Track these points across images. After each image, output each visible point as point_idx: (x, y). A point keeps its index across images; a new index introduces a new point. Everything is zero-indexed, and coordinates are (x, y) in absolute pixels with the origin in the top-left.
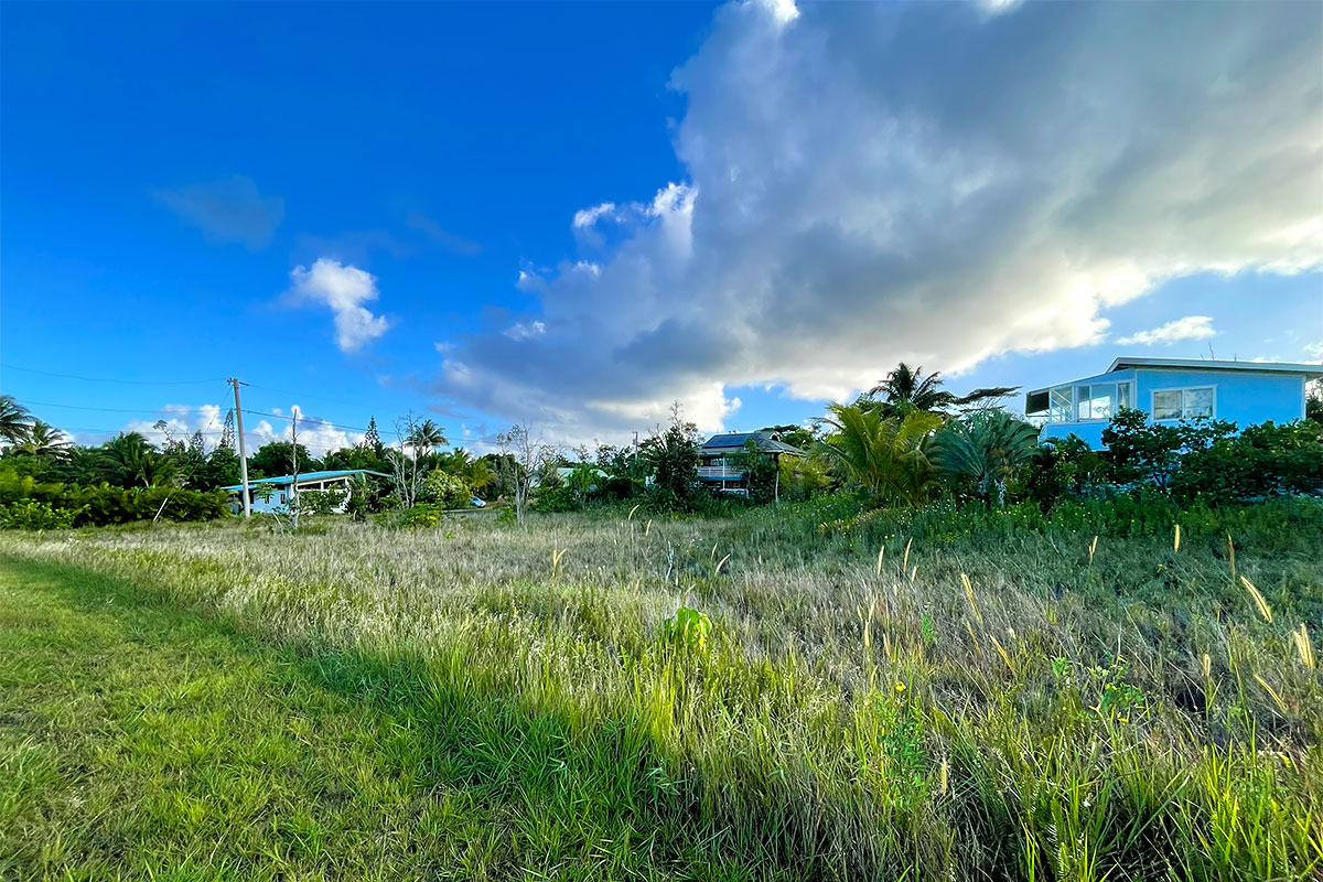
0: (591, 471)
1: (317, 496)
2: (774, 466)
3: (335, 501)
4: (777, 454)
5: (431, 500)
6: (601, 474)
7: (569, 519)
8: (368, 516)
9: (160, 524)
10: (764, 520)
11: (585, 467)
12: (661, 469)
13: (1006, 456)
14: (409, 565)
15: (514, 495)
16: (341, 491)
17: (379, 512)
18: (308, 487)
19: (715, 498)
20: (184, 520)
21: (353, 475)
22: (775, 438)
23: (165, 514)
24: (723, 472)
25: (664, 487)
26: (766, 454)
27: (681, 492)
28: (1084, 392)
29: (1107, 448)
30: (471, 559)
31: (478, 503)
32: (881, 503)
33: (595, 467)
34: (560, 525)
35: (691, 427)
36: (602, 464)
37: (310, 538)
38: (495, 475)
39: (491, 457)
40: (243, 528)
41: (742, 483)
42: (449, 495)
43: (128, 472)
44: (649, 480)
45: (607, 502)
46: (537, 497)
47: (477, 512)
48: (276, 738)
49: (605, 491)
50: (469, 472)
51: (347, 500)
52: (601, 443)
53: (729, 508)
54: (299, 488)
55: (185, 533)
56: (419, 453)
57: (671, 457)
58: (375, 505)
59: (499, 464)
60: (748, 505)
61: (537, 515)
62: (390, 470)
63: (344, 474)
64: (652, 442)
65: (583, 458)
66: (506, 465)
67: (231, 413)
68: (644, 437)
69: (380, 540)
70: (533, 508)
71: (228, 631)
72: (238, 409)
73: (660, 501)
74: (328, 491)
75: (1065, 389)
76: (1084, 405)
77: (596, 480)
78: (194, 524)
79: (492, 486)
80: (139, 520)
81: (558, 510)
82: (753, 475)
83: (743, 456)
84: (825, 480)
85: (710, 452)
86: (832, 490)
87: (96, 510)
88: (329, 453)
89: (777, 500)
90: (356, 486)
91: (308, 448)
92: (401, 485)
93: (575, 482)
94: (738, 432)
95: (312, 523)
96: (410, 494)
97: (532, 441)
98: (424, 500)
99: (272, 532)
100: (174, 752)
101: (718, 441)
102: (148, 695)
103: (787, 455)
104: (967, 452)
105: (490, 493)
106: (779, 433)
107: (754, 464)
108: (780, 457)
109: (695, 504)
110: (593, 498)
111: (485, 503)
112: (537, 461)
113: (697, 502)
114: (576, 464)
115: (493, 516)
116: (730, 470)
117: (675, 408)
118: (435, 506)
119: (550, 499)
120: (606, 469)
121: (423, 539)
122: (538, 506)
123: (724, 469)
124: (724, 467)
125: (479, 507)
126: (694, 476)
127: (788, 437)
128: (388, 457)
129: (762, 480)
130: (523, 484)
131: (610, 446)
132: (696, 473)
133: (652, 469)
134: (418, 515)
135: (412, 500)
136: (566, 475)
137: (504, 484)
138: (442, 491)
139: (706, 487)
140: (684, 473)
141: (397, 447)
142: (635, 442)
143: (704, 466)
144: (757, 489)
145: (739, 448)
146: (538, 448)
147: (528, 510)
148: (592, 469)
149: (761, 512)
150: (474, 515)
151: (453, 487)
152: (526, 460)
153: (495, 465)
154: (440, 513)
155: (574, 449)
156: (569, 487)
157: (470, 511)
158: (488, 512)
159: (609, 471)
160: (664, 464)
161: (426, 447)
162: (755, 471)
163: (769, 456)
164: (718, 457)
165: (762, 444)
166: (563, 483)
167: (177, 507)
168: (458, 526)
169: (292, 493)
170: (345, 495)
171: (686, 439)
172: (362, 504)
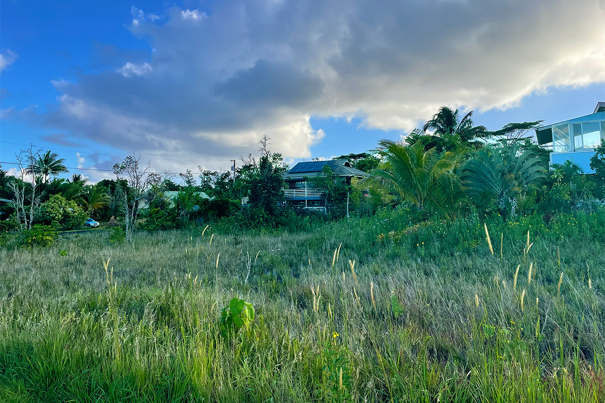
0: (194, 194)
2: (347, 187)
4: (349, 179)
5: (48, 222)
6: (204, 195)
7: (173, 236)
10: (336, 232)
11: (190, 190)
12: (252, 192)
13: (516, 179)
15: (124, 216)
19: (298, 215)
22: (347, 165)
24: (305, 192)
25: (256, 206)
26: (341, 177)
27: (270, 210)
28: (578, 127)
29: (594, 172)
31: (92, 224)
33: (197, 189)
34: (165, 241)
35: (277, 156)
36: (206, 187)
39: (106, 183)
41: (321, 202)
42: (66, 216)
44: (245, 200)
45: (207, 221)
46: (145, 217)
47: (91, 231)
49: (206, 211)
52: (205, 169)
53: (310, 223)
56: (38, 181)
57: (261, 181)
59: (113, 189)
60: (326, 219)
61: (145, 233)
62: (11, 196)
64: (247, 168)
65: (189, 182)
66: (119, 189)
68: (240, 165)
70: (141, 228)
73: (253, 218)
75: (563, 126)
76: (577, 138)
77: (198, 201)
79: (105, 208)
81: (164, 228)
82: (329, 194)
83: (322, 180)
84: (388, 198)
85: (294, 177)
86: (394, 206)
89: (348, 216)
92: (20, 210)
93: (180, 203)
94: (321, 159)
96: (28, 218)
98: (41, 222)
101: (302, 167)
103: (357, 179)
104: (489, 176)
105: (103, 215)
106: (352, 160)
107: (331, 186)
108: (352, 181)
109: (281, 220)
110: (196, 217)
111: (98, 224)
112: (145, 186)
113: (283, 219)
114: (182, 187)
115: (105, 235)
116: (311, 191)
117: (263, 141)
118: (52, 228)
119: (157, 219)
120: (209, 191)
121: (38, 258)
122: (147, 225)
123: (306, 190)
124: (306, 189)
125: (93, 227)
126: (281, 197)
127: (359, 163)
128: (8, 184)
129: (337, 199)
130: (133, 207)
131: (213, 172)
132: (283, 194)
133: (247, 191)
134: (35, 236)
135: (31, 222)
136: (172, 197)
137: (117, 206)
138: (60, 213)
139: (292, 206)
140: (273, 195)
141: (18, 175)
142: (233, 168)
143: (290, 188)
144: (333, 206)
145: (318, 173)
146: (146, 175)
147: (138, 229)
148: (196, 191)
149: (336, 225)
150: (88, 235)
151: (69, 210)
152: (135, 185)
153: (109, 190)
154: (56, 234)
155: (181, 174)
156: (175, 208)
157: (85, 231)
158: (101, 231)
159: (211, 193)
160: (256, 187)
161: (47, 175)
162: (332, 192)
163: (342, 180)
164: (302, 180)
165: (337, 169)
166: (170, 204)
168: (73, 245)
171: (273, 165)
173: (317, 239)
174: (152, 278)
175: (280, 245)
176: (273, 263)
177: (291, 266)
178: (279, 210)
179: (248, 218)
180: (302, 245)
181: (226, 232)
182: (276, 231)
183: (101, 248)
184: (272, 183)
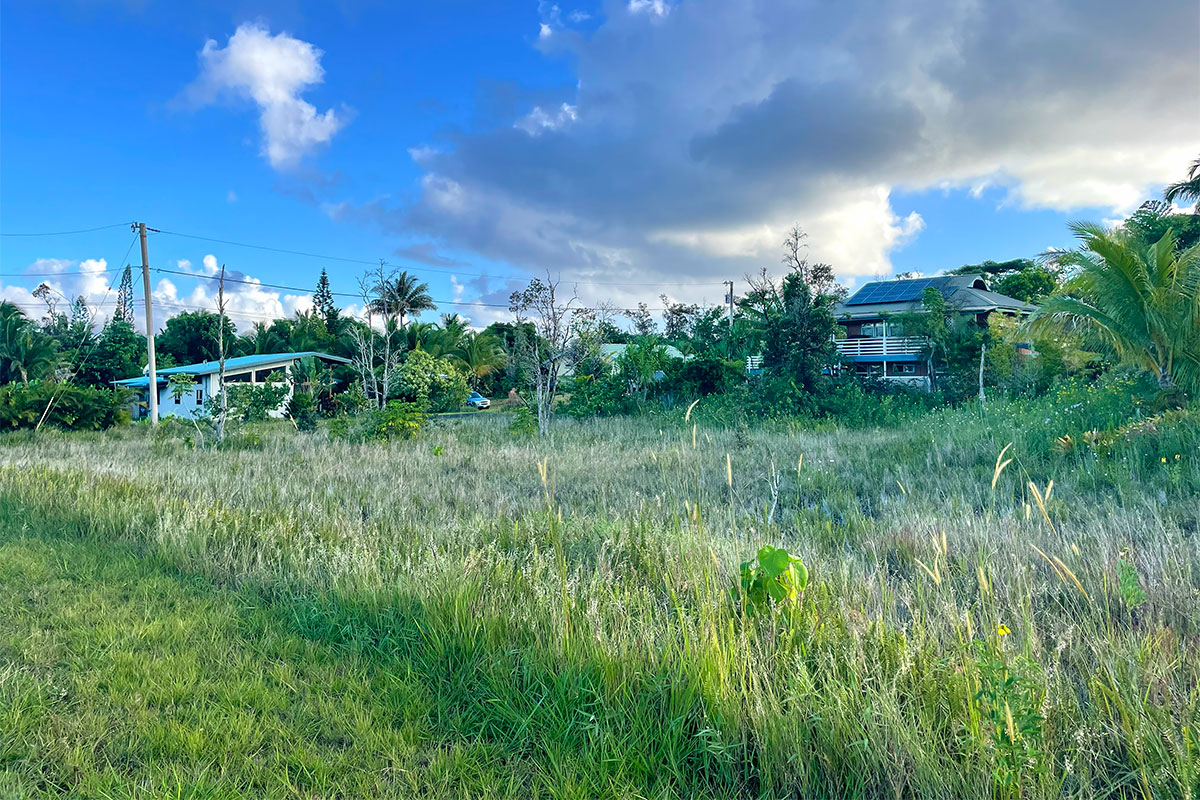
0: (656, 349)
1: (249, 392)
2: (978, 335)
3: (270, 399)
4: (983, 316)
5: (410, 397)
6: (673, 352)
7: (619, 426)
8: (320, 422)
9: (45, 435)
10: (954, 429)
11: (644, 340)
12: (770, 344)
14: (385, 493)
15: (534, 388)
16: (279, 385)
17: (333, 416)
18: (237, 378)
19: (868, 391)
20: (70, 428)
21: (299, 359)
22: (979, 285)
23: (51, 420)
24: (885, 346)
25: (778, 373)
26: (963, 313)
27: (808, 384)
30: (470, 486)
31: (478, 403)
32: (1173, 401)
33: (661, 340)
34: (605, 437)
35: (822, 273)
36: (675, 335)
37: (243, 454)
39: (499, 329)
40: (149, 442)
41: (918, 366)
42: (435, 389)
44: (754, 361)
45: (681, 399)
46: (569, 391)
47: (478, 416)
49: (678, 381)
50: (465, 353)
51: (288, 397)
52: (673, 301)
53: (895, 411)
54: (227, 379)
55: (77, 446)
56: (392, 326)
57: (786, 324)
58: (327, 405)
59: (511, 339)
60: (930, 403)
61: (570, 421)
62: (351, 352)
63: (286, 360)
64: (759, 296)
65: (642, 326)
66: (521, 340)
67: (128, 271)
68: (742, 291)
69: (339, 457)
70: (562, 410)
72: (145, 267)
73: (771, 397)
74: (262, 385)
77: (663, 362)
78: (85, 433)
79: (500, 375)
80: (18, 428)
81: (602, 413)
82: (938, 348)
83: (921, 319)
84: (1077, 359)
85: (856, 313)
86: (1093, 377)
88: (260, 327)
89: (982, 396)
90: (300, 377)
91: (233, 319)
92: (368, 375)
93: (630, 367)
94: (915, 276)
95: (244, 433)
96: (381, 388)
97: (561, 301)
98: (400, 397)
99: (190, 446)
101: (875, 293)
103: (1005, 316)
105: (497, 385)
106: (990, 275)
107: (941, 331)
108: (991, 320)
109: (831, 403)
110: (659, 392)
111: (489, 402)
112: (570, 334)
113: (835, 400)
114: (631, 337)
115: (503, 423)
116: (896, 342)
117: (792, 240)
118: (417, 406)
119: (590, 395)
120: (682, 343)
121: (401, 457)
122: (571, 406)
123: (884, 341)
124: (884, 338)
125: (481, 408)
126: (830, 355)
127: (1007, 282)
128: (347, 331)
129: (955, 360)
130: (548, 371)
131: (688, 305)
132: (834, 349)
133: (757, 345)
134: (393, 420)
135: (384, 397)
136: (616, 356)
137: (519, 371)
138: (426, 383)
139: (853, 374)
140: (813, 350)
141: (358, 314)
142: (730, 298)
143: (851, 336)
144: (947, 375)
145: (911, 304)
146: (569, 313)
147: (557, 412)
148: (659, 343)
149: (954, 417)
150: (474, 421)
151: (441, 377)
152: (552, 332)
153: (505, 341)
154: (424, 417)
155: (628, 312)
156: (621, 375)
157: (468, 415)
158: (495, 415)
159: (686, 348)
160: (777, 335)
161: (402, 315)
162: (943, 344)
163: (968, 318)
164: (874, 321)
165: (956, 296)
166: (610, 368)
167: (62, 410)
168: (452, 438)
169: (214, 387)
170: (285, 390)
171: (813, 290)
172: (309, 404)
173: (912, 445)
174: (591, 502)
175: (831, 452)
176: (820, 488)
177: (859, 495)
178: (826, 381)
179: (761, 397)
180: (880, 453)
181: (719, 425)
182: (821, 423)
183: (499, 444)
184: (810, 326)
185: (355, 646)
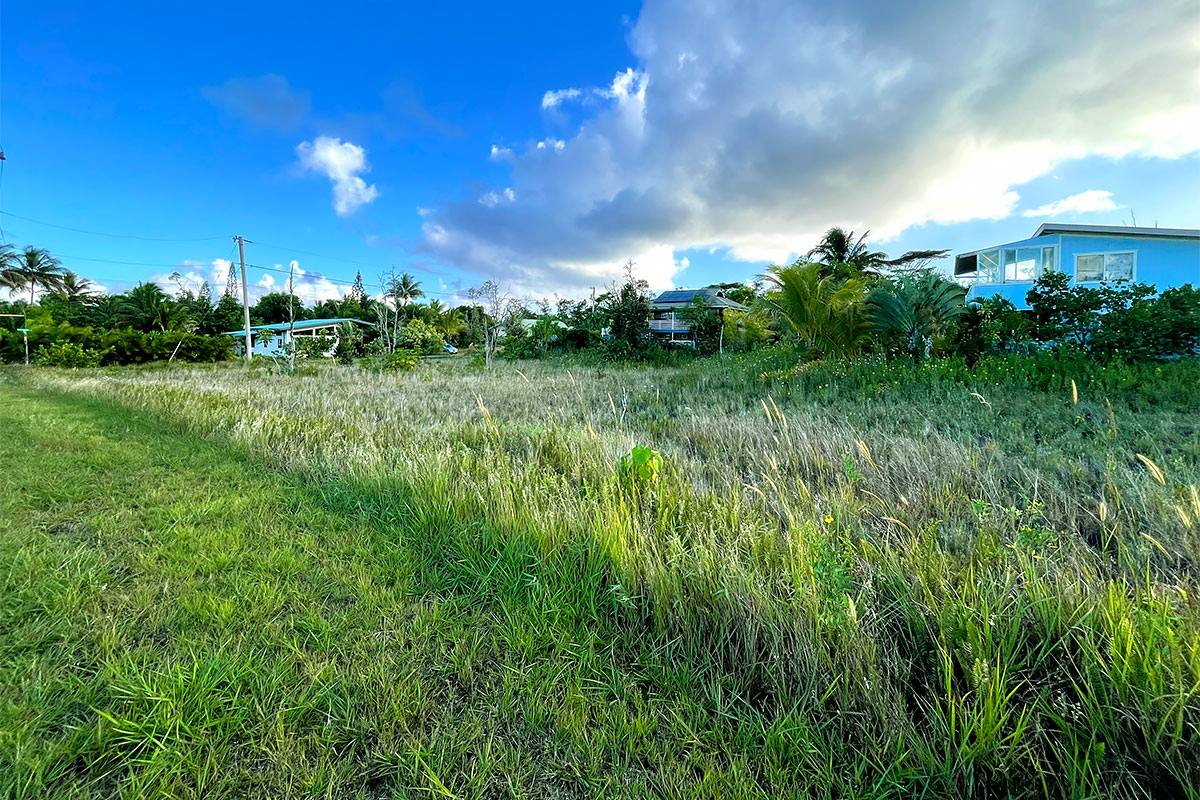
0: (553, 323)
1: (310, 341)
2: (719, 320)
3: (325, 346)
4: (721, 309)
5: (409, 347)
6: (562, 325)
7: (534, 365)
8: (355, 360)
9: (175, 365)
10: (706, 370)
11: (546, 319)
12: (616, 322)
14: (392, 404)
15: (484, 342)
17: (363, 356)
18: (302, 333)
19: (664, 348)
20: (193, 360)
21: (341, 323)
22: (720, 295)
23: (179, 356)
24: (672, 324)
25: (618, 337)
26: (712, 308)
28: (1011, 255)
29: (1031, 308)
30: (446, 400)
31: (450, 350)
32: (817, 355)
33: (556, 319)
35: (643, 284)
36: (563, 316)
37: (305, 378)
38: (464, 325)
39: (463, 309)
40: (245, 369)
41: (689, 336)
42: (425, 343)
43: (146, 317)
44: (605, 332)
45: (566, 351)
46: (503, 344)
47: (450, 358)
48: (287, 549)
49: (565, 341)
50: (442, 323)
51: (336, 345)
52: (562, 297)
53: (677, 358)
54: (295, 334)
55: (196, 372)
56: (398, 305)
57: (625, 311)
58: (360, 350)
59: (470, 315)
60: (694, 355)
61: (504, 362)
62: (374, 319)
63: (334, 322)
64: (608, 296)
65: (544, 310)
66: (477, 316)
67: (233, 266)
69: (365, 381)
70: (499, 356)
71: (241, 458)
72: (242, 264)
73: (615, 350)
74: (319, 337)
75: (993, 252)
76: (1010, 269)
77: (557, 330)
78: (204, 364)
79: (462, 334)
80: (156, 360)
81: (522, 357)
82: (700, 329)
83: (692, 311)
85: (660, 307)
86: (772, 343)
87: (120, 350)
88: (320, 303)
89: (721, 351)
90: (343, 333)
91: (301, 298)
92: (384, 333)
93: (538, 332)
94: (686, 289)
95: (306, 366)
96: (392, 341)
97: (501, 295)
98: (403, 346)
99: (271, 373)
100: (202, 560)
101: (667, 297)
102: (177, 511)
103: (731, 311)
104: (898, 310)
105: (462, 340)
106: (724, 290)
107: (701, 318)
108: (725, 312)
109: (646, 354)
110: (554, 347)
111: (457, 350)
112: (505, 313)
113: (648, 352)
114: (538, 316)
115: (465, 362)
116: (678, 322)
117: (629, 266)
118: (413, 352)
119: (515, 348)
120: (566, 320)
121: (405, 382)
122: (505, 353)
123: (673, 322)
124: (673, 320)
125: (452, 354)
126: (642, 326)
127: (732, 293)
128: (372, 307)
129: (708, 333)
130: (492, 333)
131: (569, 300)
132: (648, 325)
133: (608, 322)
134: (399, 359)
135: (394, 346)
136: (530, 326)
137: (475, 333)
138: (419, 338)
139: (657, 339)
140: (637, 326)
141: (379, 298)
142: (592, 296)
143: (655, 319)
144: (703, 340)
145: (687, 303)
146: (506, 301)
147: (497, 357)
148: (553, 320)
149: (707, 362)
150: (449, 361)
151: (428, 335)
153: (466, 316)
154: (418, 358)
155: (537, 302)
156: (533, 337)
157: (444, 358)
158: (460, 358)
159: (568, 323)
160: (619, 317)
161: (405, 299)
162: (702, 325)
163: (714, 311)
164: (668, 311)
165: (709, 299)
166: (527, 333)
167: (189, 349)
168: (434, 371)
169: (288, 338)
170: (334, 341)
171: (639, 294)
172: (349, 349)
178: (643, 342)
179: (610, 351)
181: (587, 364)
182: (640, 365)
183: (463, 375)
184: (636, 313)
185: (364, 516)
